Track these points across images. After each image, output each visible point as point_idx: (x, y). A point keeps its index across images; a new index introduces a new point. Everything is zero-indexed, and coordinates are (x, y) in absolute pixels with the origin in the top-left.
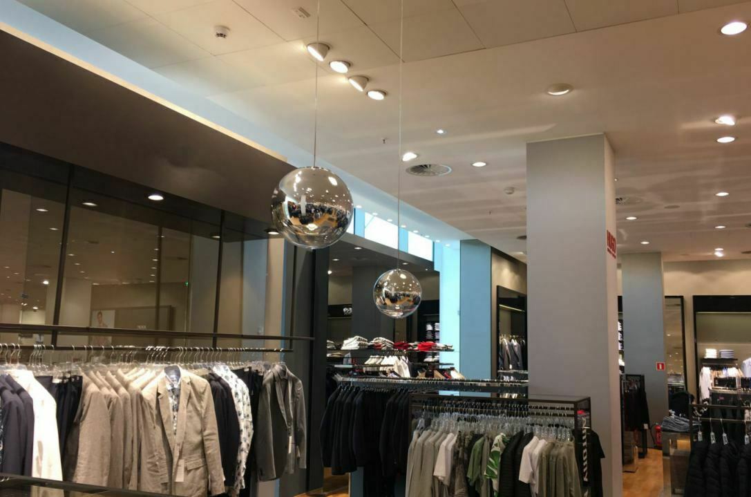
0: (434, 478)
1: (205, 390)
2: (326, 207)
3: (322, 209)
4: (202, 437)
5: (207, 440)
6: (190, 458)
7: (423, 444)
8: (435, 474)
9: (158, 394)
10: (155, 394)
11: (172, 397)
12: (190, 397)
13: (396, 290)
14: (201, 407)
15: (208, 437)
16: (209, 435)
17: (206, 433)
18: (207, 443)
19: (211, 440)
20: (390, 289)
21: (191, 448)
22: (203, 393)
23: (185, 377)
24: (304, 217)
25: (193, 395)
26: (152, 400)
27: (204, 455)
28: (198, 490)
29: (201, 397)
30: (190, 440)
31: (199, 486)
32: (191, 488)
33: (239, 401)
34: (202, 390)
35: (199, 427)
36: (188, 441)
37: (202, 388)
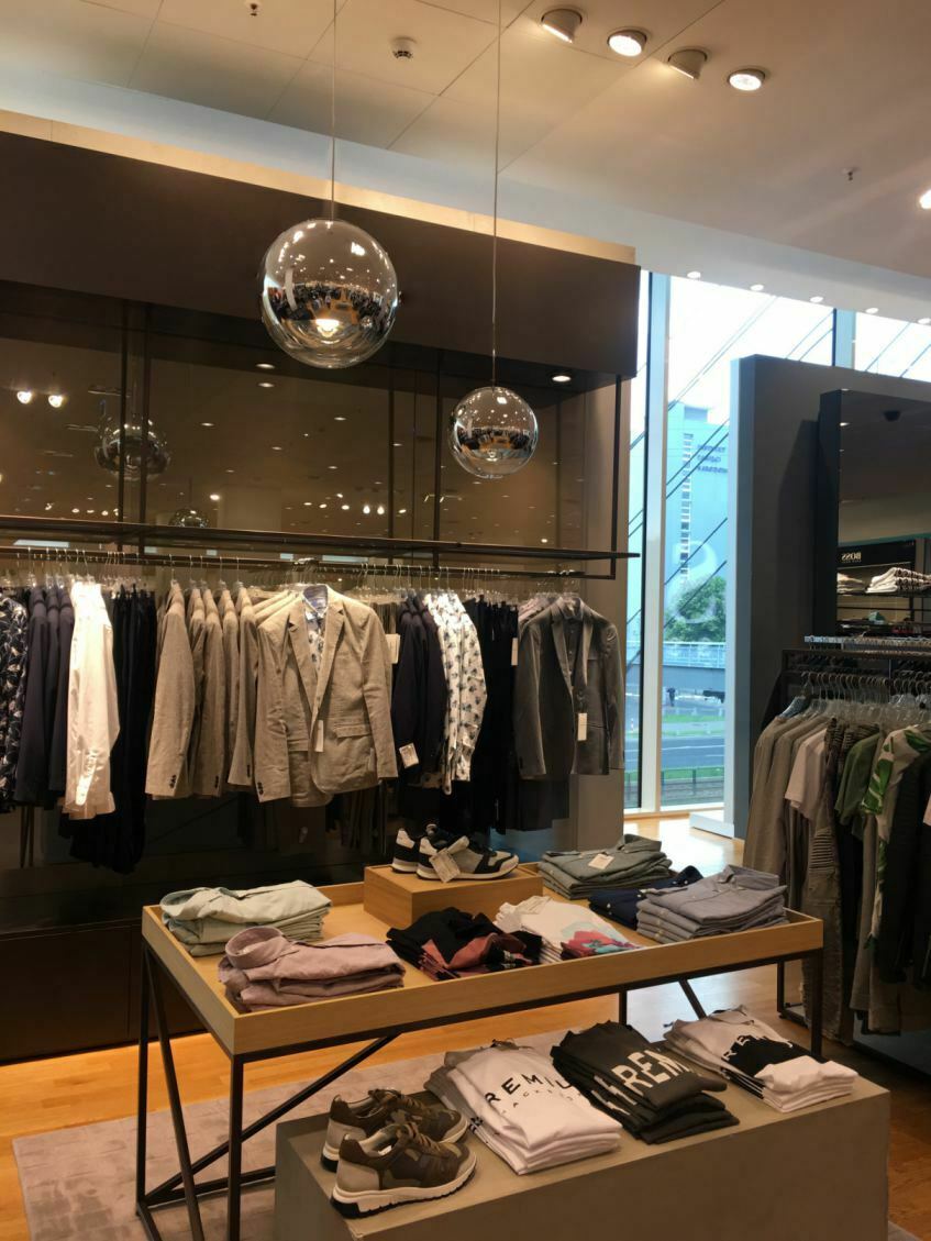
0: (786, 802)
1: (366, 623)
2: (328, 288)
3: (322, 293)
4: (363, 692)
5: (369, 697)
6: (343, 720)
7: (775, 741)
8: (786, 797)
9: (289, 625)
10: (284, 624)
11: (317, 631)
12: (343, 632)
14: (361, 648)
15: (369, 693)
16: (371, 690)
17: (368, 686)
18: (368, 702)
19: (375, 697)
21: (345, 707)
22: (363, 627)
23: (336, 603)
24: (296, 312)
25: (349, 628)
26: (275, 632)
27: (367, 720)
28: (357, 768)
29: (359, 633)
30: (343, 694)
31: (359, 763)
32: (344, 764)
33: (450, 646)
34: (360, 624)
35: (359, 677)
36: (339, 696)
37: (361, 619)
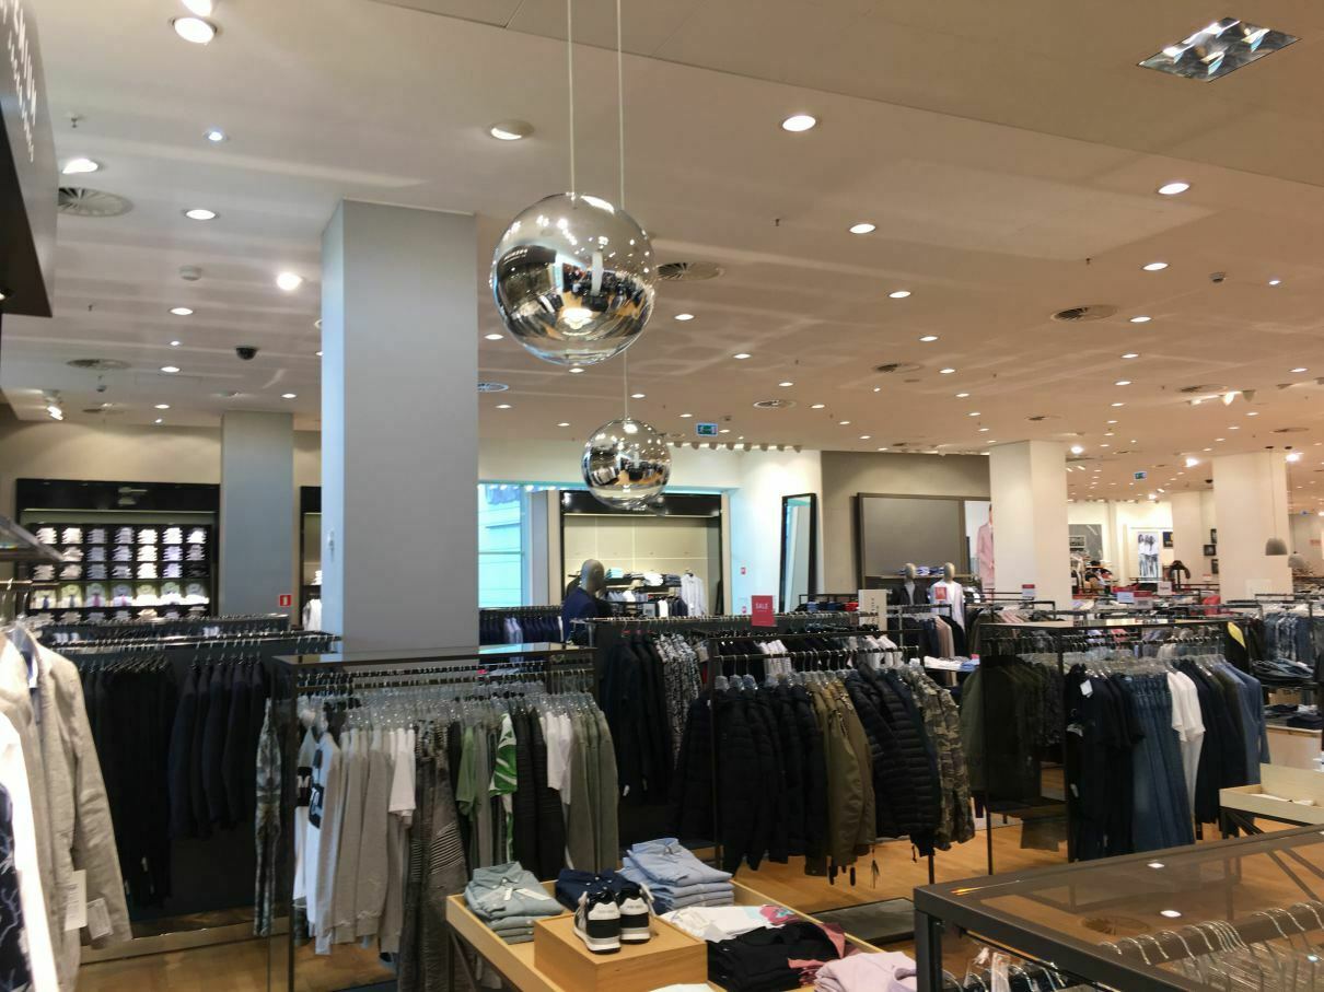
4: (77, 809)
8: (391, 809)
13: (642, 456)
16: (88, 802)
17: (83, 797)
18: (87, 823)
19: (95, 812)
20: (631, 456)
35: (70, 785)
